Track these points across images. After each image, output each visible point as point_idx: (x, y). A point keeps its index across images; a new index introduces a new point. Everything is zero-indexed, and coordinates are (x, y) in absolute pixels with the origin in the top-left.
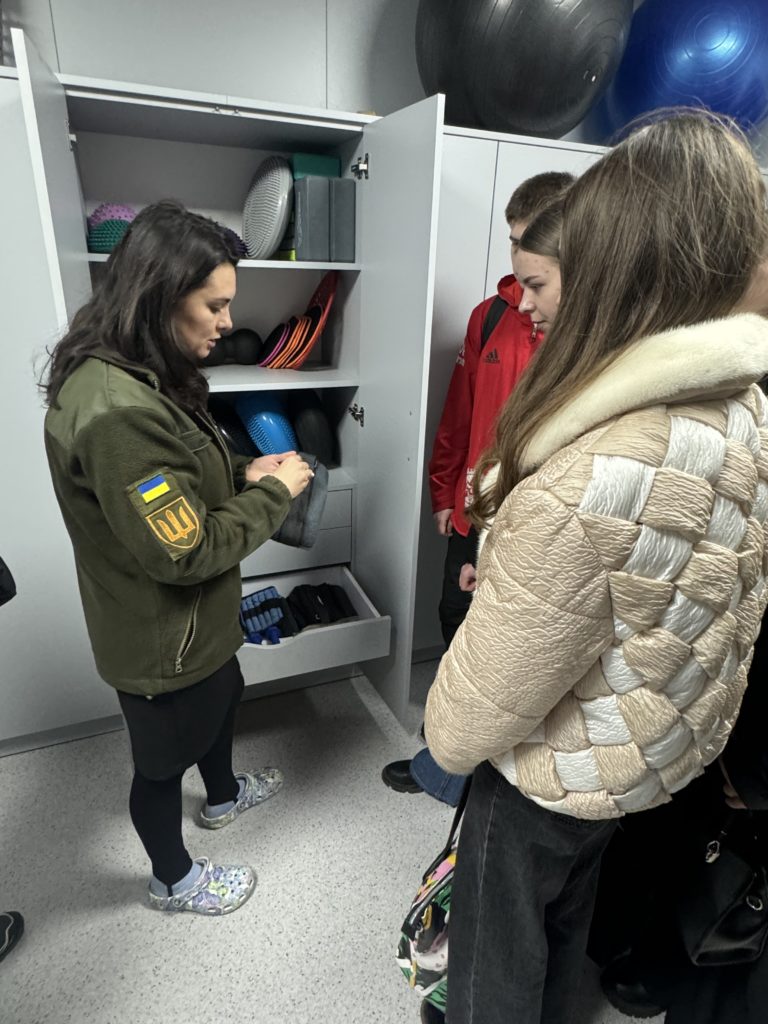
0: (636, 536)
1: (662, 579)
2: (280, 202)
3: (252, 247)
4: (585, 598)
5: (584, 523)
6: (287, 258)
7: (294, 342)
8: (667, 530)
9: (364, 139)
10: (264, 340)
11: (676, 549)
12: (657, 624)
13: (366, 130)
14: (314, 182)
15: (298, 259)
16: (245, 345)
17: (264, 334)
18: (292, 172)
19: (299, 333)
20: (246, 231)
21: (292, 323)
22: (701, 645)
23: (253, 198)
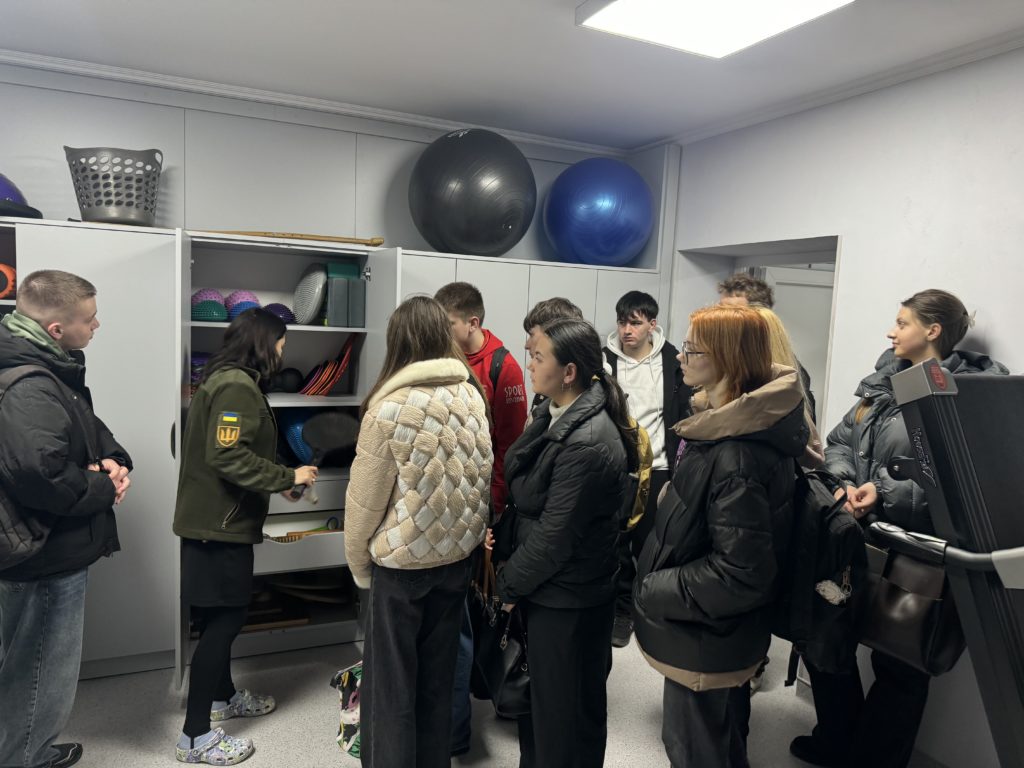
0: (395, 427)
1: (407, 442)
2: (317, 290)
3: (299, 318)
4: (382, 450)
5: (379, 423)
6: (322, 324)
7: (324, 377)
8: (407, 425)
9: (369, 260)
10: (305, 376)
11: (411, 432)
12: (408, 460)
13: (370, 254)
14: (338, 280)
15: (329, 325)
16: (290, 379)
17: (305, 373)
18: (327, 273)
19: (328, 371)
20: (295, 307)
21: (326, 364)
22: (426, 470)
23: (300, 287)
